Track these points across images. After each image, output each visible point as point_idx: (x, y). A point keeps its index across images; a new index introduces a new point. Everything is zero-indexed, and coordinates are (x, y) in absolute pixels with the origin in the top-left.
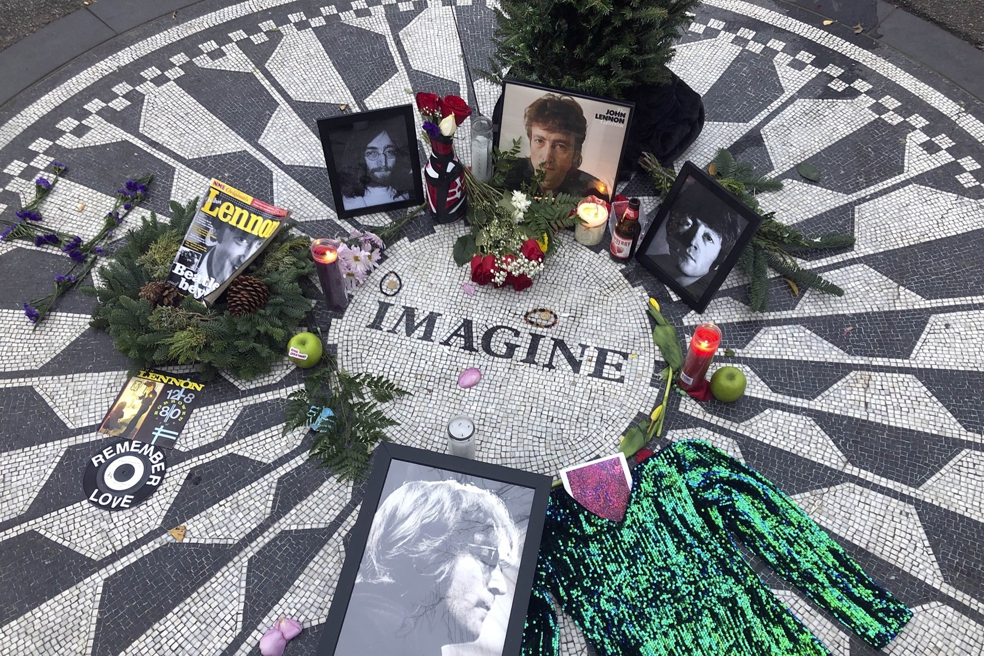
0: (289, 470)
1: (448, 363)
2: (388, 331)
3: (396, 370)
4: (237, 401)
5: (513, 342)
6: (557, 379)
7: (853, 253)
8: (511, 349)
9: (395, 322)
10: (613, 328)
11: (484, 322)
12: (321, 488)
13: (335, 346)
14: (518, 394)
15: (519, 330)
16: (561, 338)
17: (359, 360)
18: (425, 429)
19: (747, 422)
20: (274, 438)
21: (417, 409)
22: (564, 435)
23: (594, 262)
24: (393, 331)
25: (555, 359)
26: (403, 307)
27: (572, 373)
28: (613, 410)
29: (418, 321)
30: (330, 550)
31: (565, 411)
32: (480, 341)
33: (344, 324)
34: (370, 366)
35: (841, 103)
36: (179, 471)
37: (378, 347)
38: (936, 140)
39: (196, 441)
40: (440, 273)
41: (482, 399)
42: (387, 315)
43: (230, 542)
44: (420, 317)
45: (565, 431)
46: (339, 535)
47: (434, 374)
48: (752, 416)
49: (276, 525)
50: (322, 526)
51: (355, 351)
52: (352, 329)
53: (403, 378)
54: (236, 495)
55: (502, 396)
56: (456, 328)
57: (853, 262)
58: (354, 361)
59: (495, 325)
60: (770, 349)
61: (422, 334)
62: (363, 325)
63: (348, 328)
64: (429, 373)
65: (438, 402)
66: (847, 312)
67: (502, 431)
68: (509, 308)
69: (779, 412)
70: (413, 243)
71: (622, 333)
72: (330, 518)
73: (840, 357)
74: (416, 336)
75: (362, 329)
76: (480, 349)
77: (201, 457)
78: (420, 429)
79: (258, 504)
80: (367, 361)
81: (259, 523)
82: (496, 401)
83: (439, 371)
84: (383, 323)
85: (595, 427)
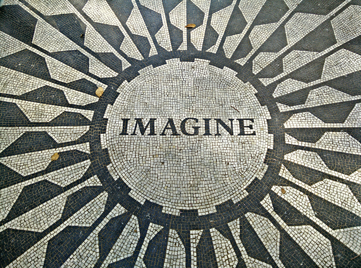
0: (102, 227)
1: (167, 145)
2: (131, 135)
3: (142, 155)
4: (63, 194)
5: (196, 126)
6: (224, 141)
7: (337, 44)
8: (196, 129)
9: (134, 128)
10: (242, 107)
11: (179, 118)
12: (123, 233)
13: (106, 150)
14: (207, 153)
15: (197, 118)
16: (219, 118)
17: (121, 154)
18: (167, 185)
19: (318, 142)
20: (89, 211)
21: (159, 175)
22: (237, 171)
23: (222, 74)
24: (134, 134)
25: (219, 130)
26: (136, 119)
27: (230, 136)
28: (255, 151)
29: (145, 125)
31: (233, 157)
32: (180, 129)
33: (107, 136)
34: (128, 156)
36: (42, 245)
37: (129, 144)
39: (46, 224)
40: (149, 96)
41: (190, 161)
42: (128, 125)
44: (145, 122)
45: (236, 168)
46: (140, 258)
47: (162, 153)
48: (320, 138)
49: (105, 262)
50: (129, 255)
51: (117, 149)
52: (113, 138)
53: (147, 159)
54: (77, 250)
55: (200, 157)
56: (165, 125)
57: (339, 48)
58: (119, 155)
59: (184, 118)
60: (317, 101)
61: (149, 132)
62: (118, 134)
63: (110, 138)
64: (159, 153)
65: (169, 168)
66: (344, 74)
67: (206, 176)
68: (188, 108)
69: (331, 133)
70: (130, 83)
71: (247, 109)
72: (132, 249)
73: (348, 98)
74: (147, 134)
75: (117, 137)
76: (181, 133)
77: (52, 233)
78: (164, 186)
79: (91, 252)
80: (126, 154)
81: (95, 263)
82: (198, 160)
83: (164, 151)
84: (128, 131)
85: (250, 162)
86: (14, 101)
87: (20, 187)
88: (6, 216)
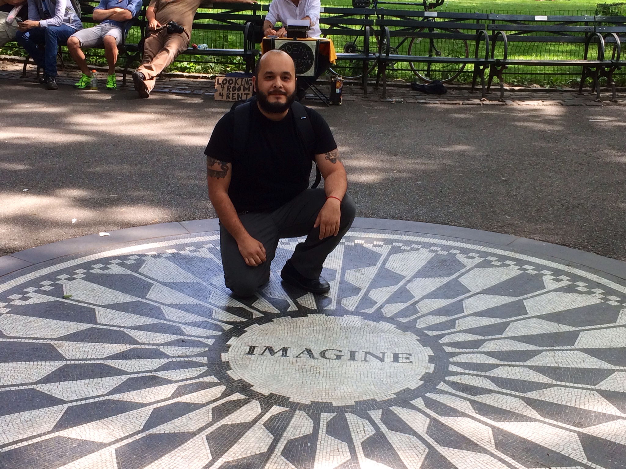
0: (217, 405)
1: (302, 364)
2: (259, 355)
3: (270, 367)
4: (173, 384)
6: (372, 365)
7: (528, 315)
9: (262, 352)
11: (318, 349)
12: (240, 409)
13: (228, 362)
14: (350, 371)
15: (341, 350)
16: (368, 351)
17: (245, 366)
18: (297, 386)
19: (490, 372)
20: (203, 395)
21: (289, 380)
23: (377, 325)
24: (262, 354)
25: (367, 358)
26: (265, 347)
27: (380, 362)
28: (410, 372)
29: (276, 351)
30: (256, 429)
32: (318, 355)
33: (230, 354)
34: (253, 367)
35: (501, 269)
36: (146, 410)
37: (255, 360)
38: (560, 277)
39: (152, 399)
41: (328, 374)
42: (256, 349)
43: (191, 431)
44: (276, 349)
45: (384, 381)
46: (260, 423)
47: (295, 368)
48: (492, 369)
49: (218, 423)
50: (247, 421)
51: (241, 362)
52: (235, 355)
53: (276, 370)
54: (187, 415)
55: (340, 372)
56: (301, 352)
57: (529, 318)
58: (242, 366)
59: (325, 349)
60: (493, 348)
61: (281, 354)
62: (242, 354)
63: (232, 355)
64: (292, 368)
65: (301, 377)
66: (532, 334)
67: (346, 383)
69: (507, 367)
70: (261, 325)
71: (404, 347)
72: (250, 418)
73: (534, 348)
74: (277, 355)
76: (320, 358)
77: (159, 404)
79: (203, 417)
80: (250, 366)
82: (338, 374)
83: (297, 366)
84: (255, 353)
85: (401, 378)
86: (122, 329)
87: (124, 378)
88: (106, 392)
